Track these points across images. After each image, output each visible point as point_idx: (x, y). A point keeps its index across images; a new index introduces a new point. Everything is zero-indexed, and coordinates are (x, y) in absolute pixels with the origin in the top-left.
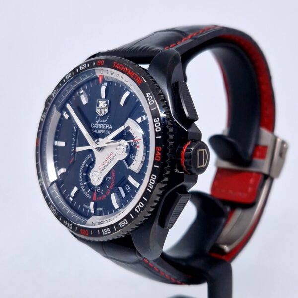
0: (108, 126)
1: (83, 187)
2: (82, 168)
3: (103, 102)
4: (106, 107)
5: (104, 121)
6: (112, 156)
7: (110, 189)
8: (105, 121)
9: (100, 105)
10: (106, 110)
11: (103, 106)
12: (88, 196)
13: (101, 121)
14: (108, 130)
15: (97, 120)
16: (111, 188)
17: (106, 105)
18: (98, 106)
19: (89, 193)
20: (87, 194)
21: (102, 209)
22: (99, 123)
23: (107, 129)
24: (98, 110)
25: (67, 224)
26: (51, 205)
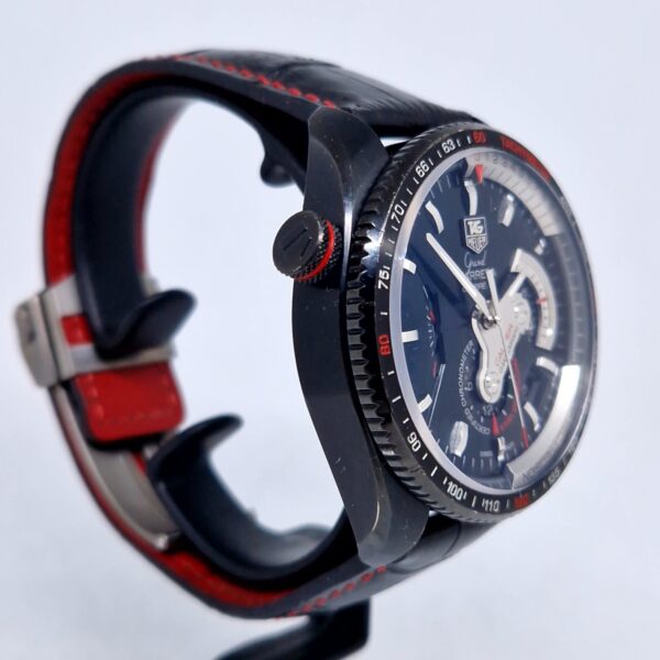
1: (470, 417)
2: (461, 377)
3: (476, 223)
4: (484, 232)
5: (479, 263)
6: (512, 330)
8: (482, 263)
9: (472, 232)
10: (484, 240)
11: (477, 232)
12: (485, 432)
13: (475, 265)
15: (468, 263)
17: (481, 227)
18: (469, 233)
19: (484, 425)
20: (481, 429)
21: (513, 444)
22: (472, 269)
24: (470, 242)
25: (489, 506)
26: (451, 484)
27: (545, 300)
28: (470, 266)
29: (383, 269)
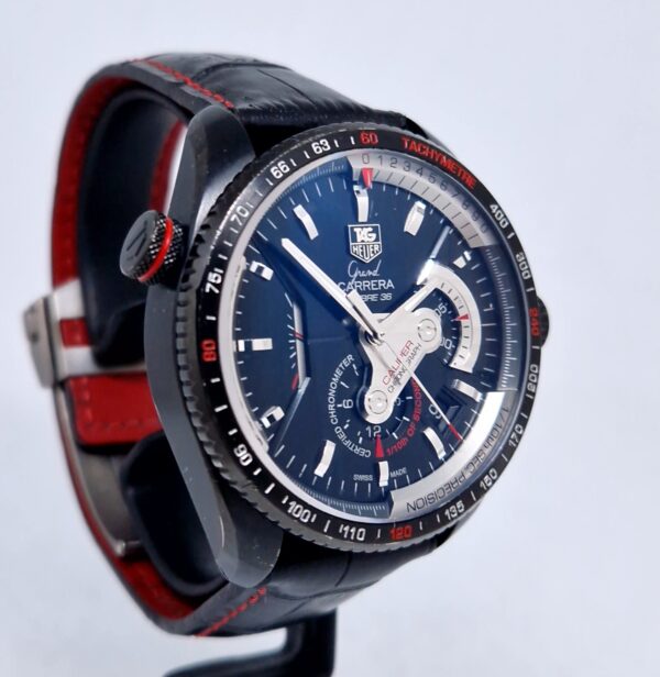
0: (382, 283)
1: (342, 437)
2: (332, 393)
3: (366, 230)
4: (377, 240)
5: (370, 273)
6: (412, 347)
7: (415, 422)
8: (375, 273)
9: (359, 238)
10: (376, 248)
11: (366, 239)
12: (363, 454)
13: (363, 275)
14: (386, 291)
15: (352, 273)
16: (416, 418)
17: (374, 235)
18: (355, 240)
19: (363, 446)
20: (357, 450)
21: (404, 470)
22: (358, 278)
23: (383, 290)
24: (356, 249)
25: (350, 533)
26: (293, 504)
27: (466, 317)
28: (356, 275)
29: (214, 272)
